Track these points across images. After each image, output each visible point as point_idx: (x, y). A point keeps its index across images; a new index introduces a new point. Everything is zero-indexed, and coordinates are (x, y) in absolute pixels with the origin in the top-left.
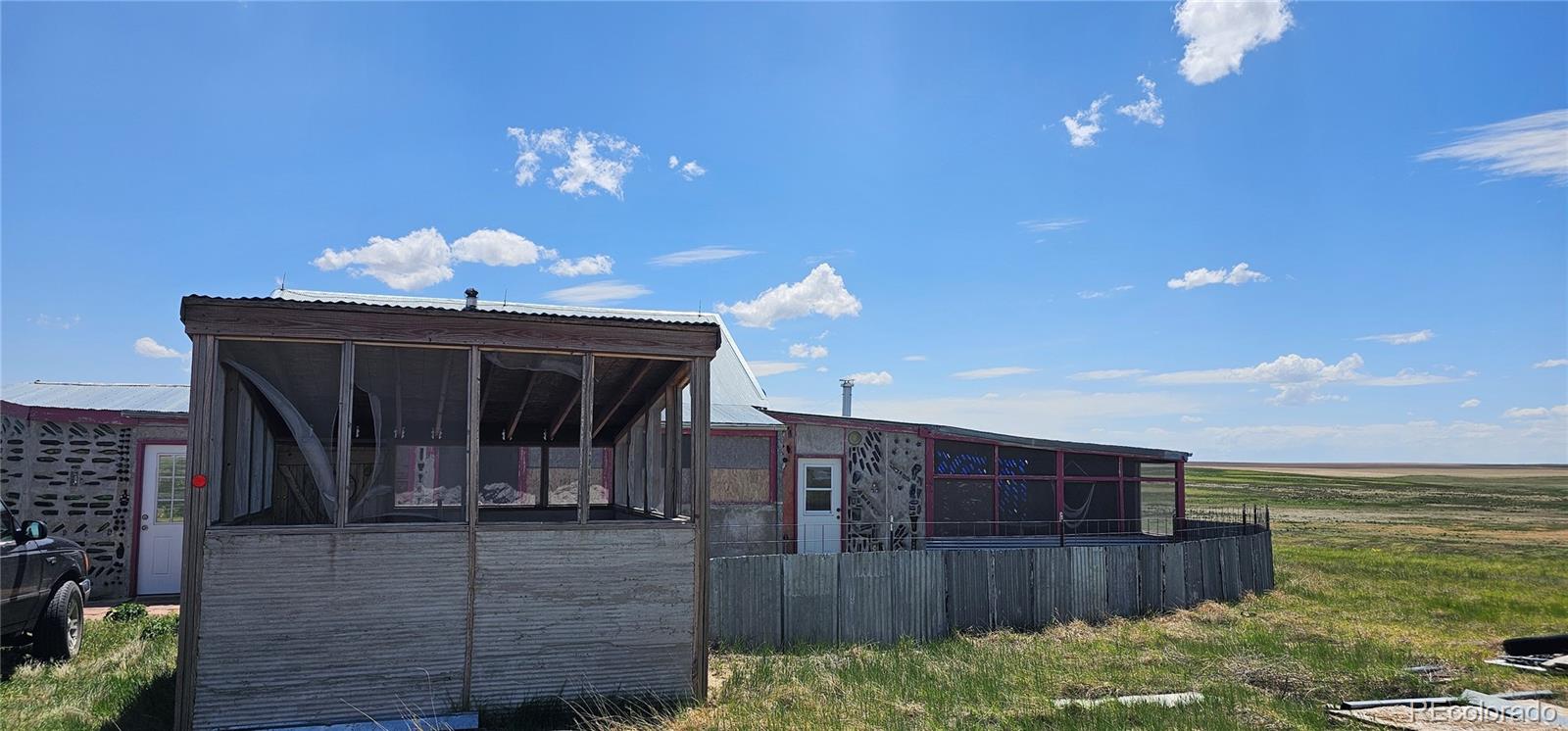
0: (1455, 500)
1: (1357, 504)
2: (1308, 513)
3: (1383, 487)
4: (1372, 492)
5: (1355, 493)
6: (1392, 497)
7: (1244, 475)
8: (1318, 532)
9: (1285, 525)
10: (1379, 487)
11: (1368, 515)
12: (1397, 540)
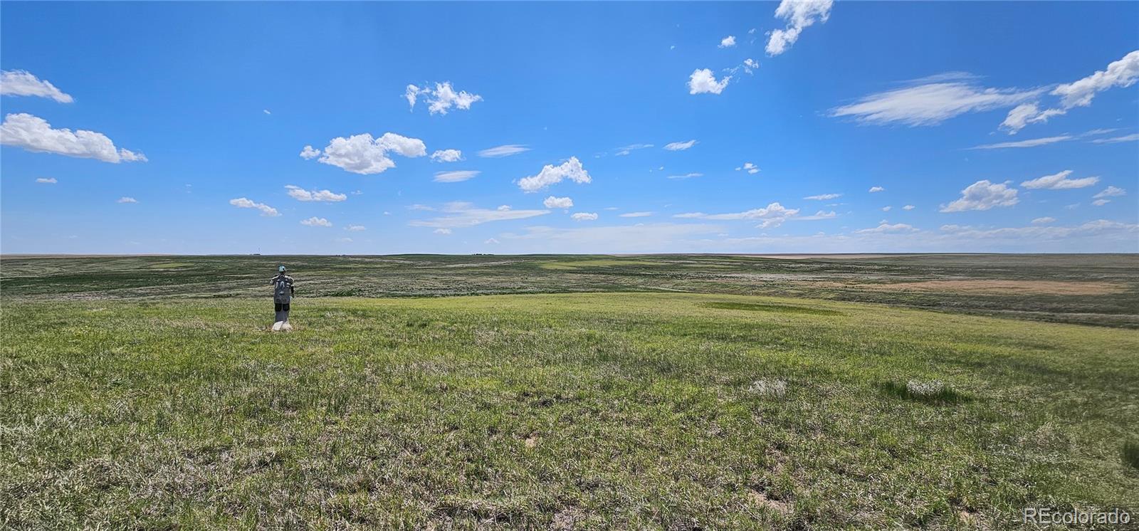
0: (837, 268)
1: (793, 271)
2: (772, 276)
3: (803, 263)
4: (799, 265)
5: (791, 266)
6: (808, 267)
7: (741, 259)
8: (781, 286)
9: (763, 283)
10: (801, 263)
11: (801, 276)
12: (824, 291)
